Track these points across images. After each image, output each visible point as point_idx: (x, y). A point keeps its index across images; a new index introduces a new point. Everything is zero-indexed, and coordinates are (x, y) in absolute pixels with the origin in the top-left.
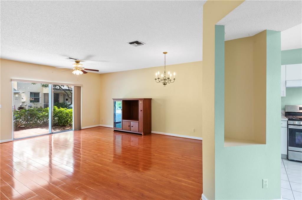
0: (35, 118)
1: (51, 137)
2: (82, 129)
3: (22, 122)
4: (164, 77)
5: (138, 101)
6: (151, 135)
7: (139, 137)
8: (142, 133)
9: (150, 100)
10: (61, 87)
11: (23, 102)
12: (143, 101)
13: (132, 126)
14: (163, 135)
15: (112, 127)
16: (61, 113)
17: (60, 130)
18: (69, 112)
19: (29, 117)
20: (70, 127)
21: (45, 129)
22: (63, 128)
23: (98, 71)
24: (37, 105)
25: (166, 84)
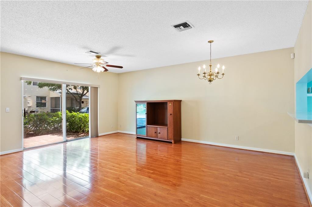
0: (45, 123)
1: (66, 145)
2: (99, 136)
3: (31, 128)
4: (210, 72)
5: (167, 103)
6: (181, 143)
7: (169, 145)
8: (172, 141)
9: (180, 102)
10: (69, 90)
11: (29, 107)
12: (173, 103)
13: (159, 133)
14: (197, 143)
15: (135, 133)
16: (73, 118)
17: (73, 136)
18: (83, 116)
19: (38, 123)
20: (84, 133)
21: (56, 136)
22: (77, 135)
23: (121, 67)
24: (43, 110)
25: (212, 80)
